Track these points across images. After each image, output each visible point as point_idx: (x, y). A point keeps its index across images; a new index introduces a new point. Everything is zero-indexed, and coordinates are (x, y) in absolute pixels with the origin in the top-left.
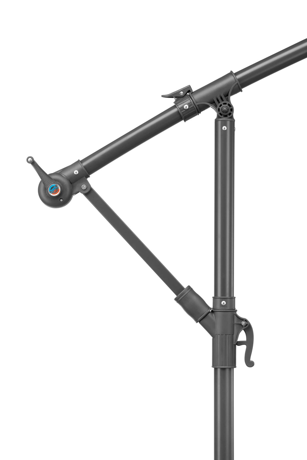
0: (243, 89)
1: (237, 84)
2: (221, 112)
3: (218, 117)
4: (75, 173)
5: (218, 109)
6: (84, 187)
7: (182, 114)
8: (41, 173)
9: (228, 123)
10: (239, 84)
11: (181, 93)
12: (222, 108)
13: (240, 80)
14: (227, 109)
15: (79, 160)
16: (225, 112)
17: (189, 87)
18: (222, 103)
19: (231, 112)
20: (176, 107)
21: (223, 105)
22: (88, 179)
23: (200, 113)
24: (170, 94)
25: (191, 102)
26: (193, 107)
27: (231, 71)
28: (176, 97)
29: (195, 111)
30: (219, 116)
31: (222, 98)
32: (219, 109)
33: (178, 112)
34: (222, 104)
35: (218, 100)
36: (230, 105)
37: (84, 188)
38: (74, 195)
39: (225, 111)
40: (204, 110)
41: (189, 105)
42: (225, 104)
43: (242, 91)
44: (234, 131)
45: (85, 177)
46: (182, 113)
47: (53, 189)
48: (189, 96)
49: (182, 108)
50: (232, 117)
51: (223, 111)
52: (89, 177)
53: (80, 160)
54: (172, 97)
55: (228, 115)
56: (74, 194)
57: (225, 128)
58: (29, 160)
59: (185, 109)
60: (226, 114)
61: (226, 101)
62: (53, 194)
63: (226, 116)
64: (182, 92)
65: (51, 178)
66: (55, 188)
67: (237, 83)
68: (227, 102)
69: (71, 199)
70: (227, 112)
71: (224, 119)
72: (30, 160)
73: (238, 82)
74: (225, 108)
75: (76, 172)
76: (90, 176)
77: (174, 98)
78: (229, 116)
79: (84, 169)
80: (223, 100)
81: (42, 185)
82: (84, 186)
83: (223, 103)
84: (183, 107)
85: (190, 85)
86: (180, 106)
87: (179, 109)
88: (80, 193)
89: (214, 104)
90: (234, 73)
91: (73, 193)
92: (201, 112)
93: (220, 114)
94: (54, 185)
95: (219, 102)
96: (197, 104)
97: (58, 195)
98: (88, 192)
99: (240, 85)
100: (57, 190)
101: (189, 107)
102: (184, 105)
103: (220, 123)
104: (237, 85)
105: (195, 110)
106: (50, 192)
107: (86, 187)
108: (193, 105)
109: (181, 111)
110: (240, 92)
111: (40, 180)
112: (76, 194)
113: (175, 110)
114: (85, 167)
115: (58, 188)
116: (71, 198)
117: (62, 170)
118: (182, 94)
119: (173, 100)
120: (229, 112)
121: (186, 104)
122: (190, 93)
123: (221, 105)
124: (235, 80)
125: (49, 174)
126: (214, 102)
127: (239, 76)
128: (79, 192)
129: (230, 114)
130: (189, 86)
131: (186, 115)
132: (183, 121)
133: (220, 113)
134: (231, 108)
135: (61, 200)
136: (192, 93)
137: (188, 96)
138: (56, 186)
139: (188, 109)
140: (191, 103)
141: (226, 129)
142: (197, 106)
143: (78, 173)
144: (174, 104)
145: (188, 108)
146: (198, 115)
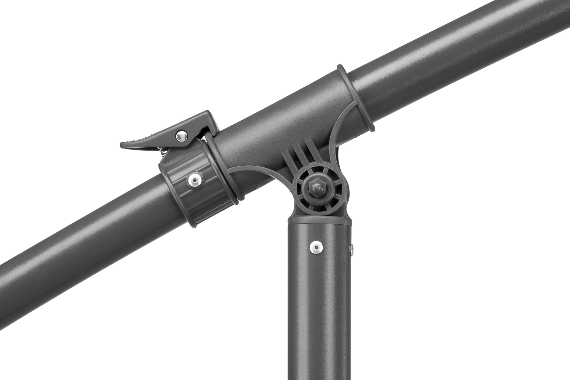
0: (376, 124)
1: (357, 106)
2: (304, 195)
3: (298, 212)
5: (295, 187)
7: (181, 203)
9: (330, 230)
10: (361, 105)
11: (179, 137)
12: (307, 184)
13: (364, 94)
14: (322, 186)
16: (317, 197)
17: (208, 115)
18: (308, 167)
19: (338, 196)
20: (164, 180)
21: (312, 175)
23: (242, 198)
24: (146, 138)
25: (210, 166)
26: (217, 179)
27: (340, 67)
28: (165, 149)
29: (225, 192)
30: (300, 209)
31: (307, 153)
32: (299, 187)
33: (169, 196)
34: (310, 172)
35: (296, 159)
36: (334, 175)
39: (317, 194)
40: (255, 188)
41: (206, 173)
42: (319, 169)
43: (373, 129)
44: (349, 255)
46: (182, 199)
48: (205, 147)
49: (183, 184)
50: (341, 212)
51: (310, 194)
54: (155, 149)
55: (327, 204)
57: (317, 248)
59: (190, 187)
60: (320, 202)
61: (321, 162)
63: (321, 209)
64: (182, 134)
67: (354, 103)
68: (326, 165)
70: (323, 196)
71: (316, 217)
73: (358, 100)
74: (316, 185)
77: (159, 152)
78: (330, 210)
80: (311, 159)
83: (312, 168)
84: (185, 180)
85: (208, 111)
86: (175, 178)
87: (174, 185)
89: (283, 170)
90: (348, 72)
92: (246, 196)
93: (304, 202)
95: (299, 165)
96: (228, 171)
99: (368, 109)
101: (204, 179)
102: (189, 174)
103: (303, 230)
104: (356, 111)
105: (222, 190)
108: (218, 175)
109: (179, 194)
110: (369, 133)
113: (160, 190)
118: (183, 141)
119: (157, 156)
120: (332, 194)
121: (194, 171)
122: (209, 135)
123: (306, 174)
124: (352, 97)
126: (284, 165)
127: (361, 83)
129: (334, 202)
130: (206, 113)
131: (196, 205)
132: (187, 226)
133: (301, 198)
134: (337, 182)
136: (214, 137)
137: (202, 147)
139: (201, 187)
140: (210, 168)
141: (321, 249)
142: (230, 177)
144: (158, 172)
145: (200, 182)
146: (237, 203)
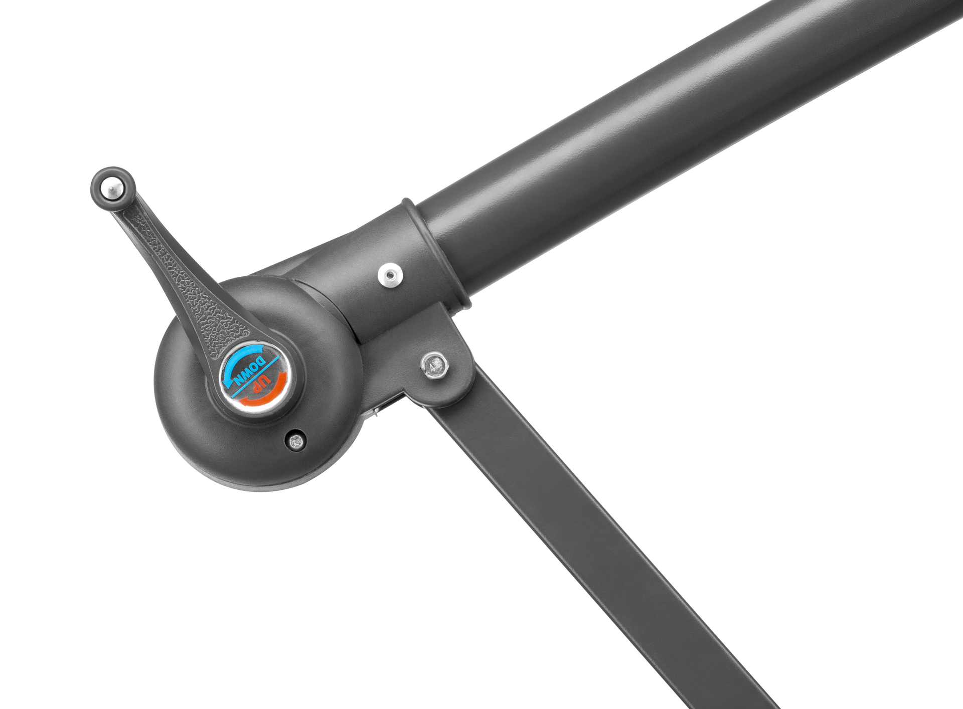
4: (383, 280)
6: (437, 362)
8: (179, 270)
15: (407, 201)
22: (460, 319)
37: (433, 373)
38: (371, 411)
45: (445, 304)
47: (246, 373)
52: (464, 303)
53: (416, 203)
56: (372, 407)
58: (105, 192)
62: (245, 403)
65: (235, 306)
66: (260, 368)
69: (353, 434)
72: (113, 191)
75: (390, 275)
76: (473, 298)
79: (438, 254)
81: (183, 347)
82: (435, 357)
88: (405, 401)
91: (368, 400)
94: (253, 346)
97: (278, 406)
98: (460, 397)
100: (273, 381)
106: (226, 391)
107: (447, 367)
111: (169, 313)
112: (382, 408)
114: (444, 243)
115: (277, 366)
116: (356, 428)
117: (303, 260)
125: (222, 284)
128: (403, 396)
135: (296, 442)
138: (268, 355)
143: (399, 278)
